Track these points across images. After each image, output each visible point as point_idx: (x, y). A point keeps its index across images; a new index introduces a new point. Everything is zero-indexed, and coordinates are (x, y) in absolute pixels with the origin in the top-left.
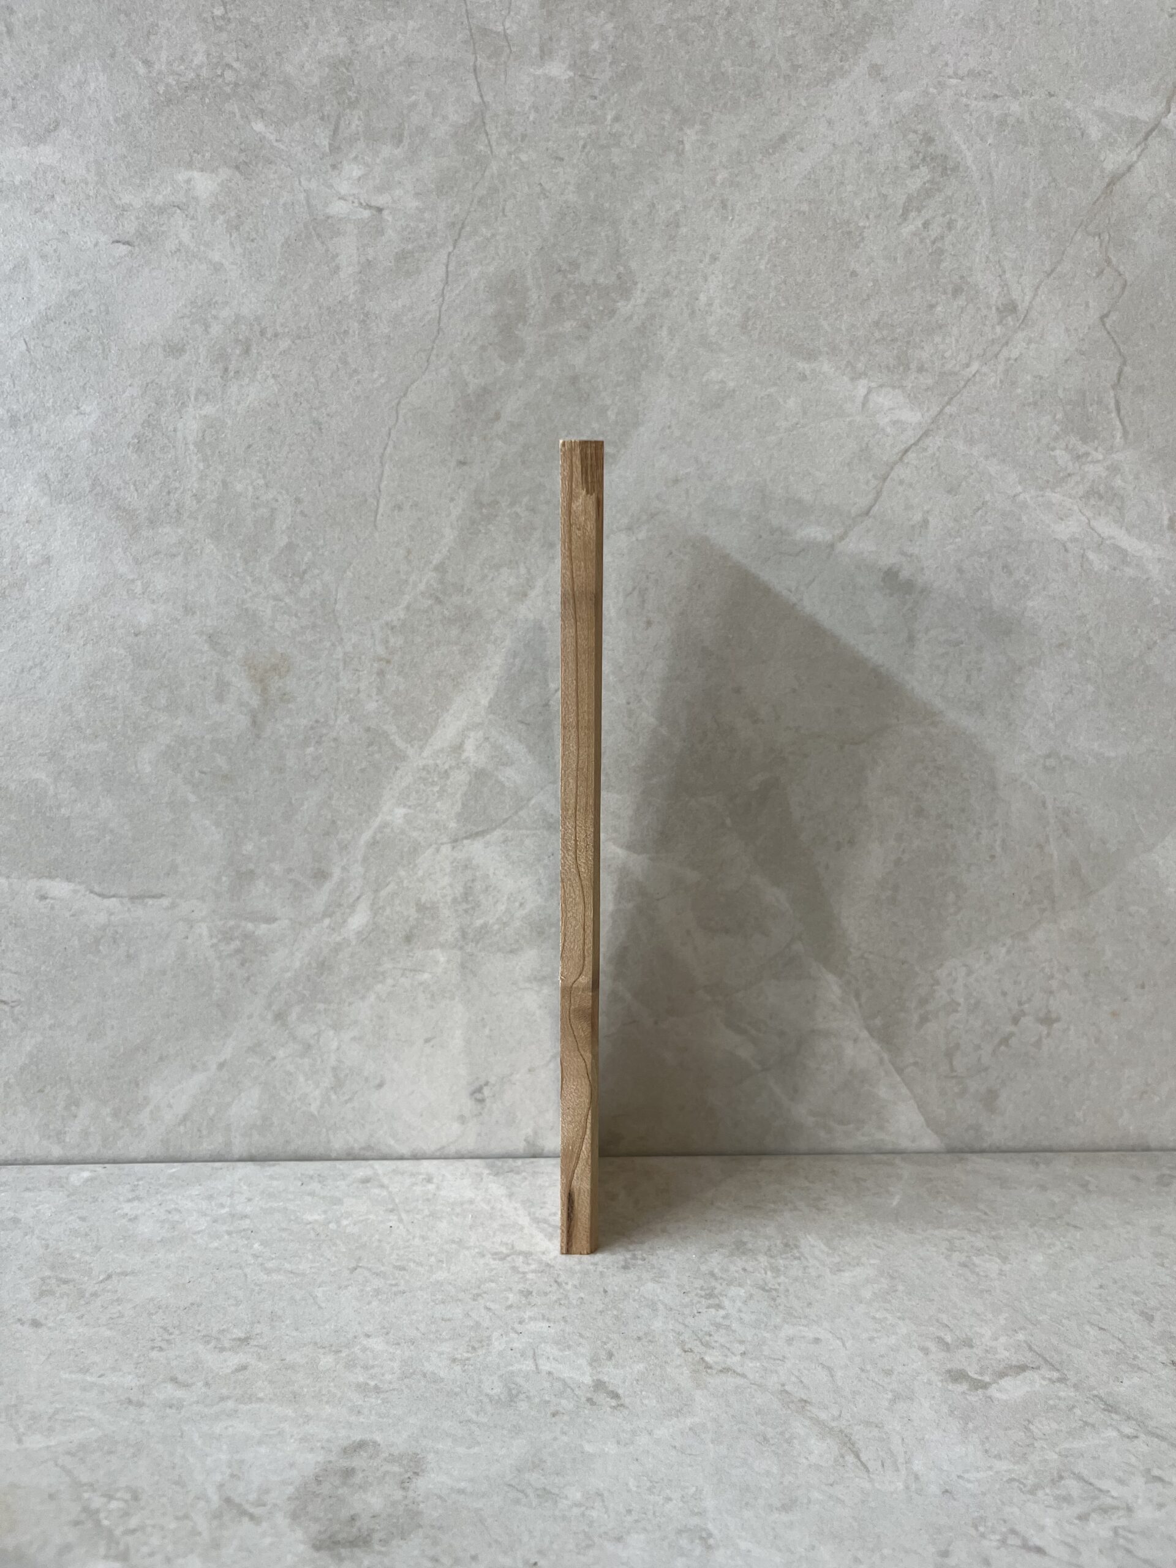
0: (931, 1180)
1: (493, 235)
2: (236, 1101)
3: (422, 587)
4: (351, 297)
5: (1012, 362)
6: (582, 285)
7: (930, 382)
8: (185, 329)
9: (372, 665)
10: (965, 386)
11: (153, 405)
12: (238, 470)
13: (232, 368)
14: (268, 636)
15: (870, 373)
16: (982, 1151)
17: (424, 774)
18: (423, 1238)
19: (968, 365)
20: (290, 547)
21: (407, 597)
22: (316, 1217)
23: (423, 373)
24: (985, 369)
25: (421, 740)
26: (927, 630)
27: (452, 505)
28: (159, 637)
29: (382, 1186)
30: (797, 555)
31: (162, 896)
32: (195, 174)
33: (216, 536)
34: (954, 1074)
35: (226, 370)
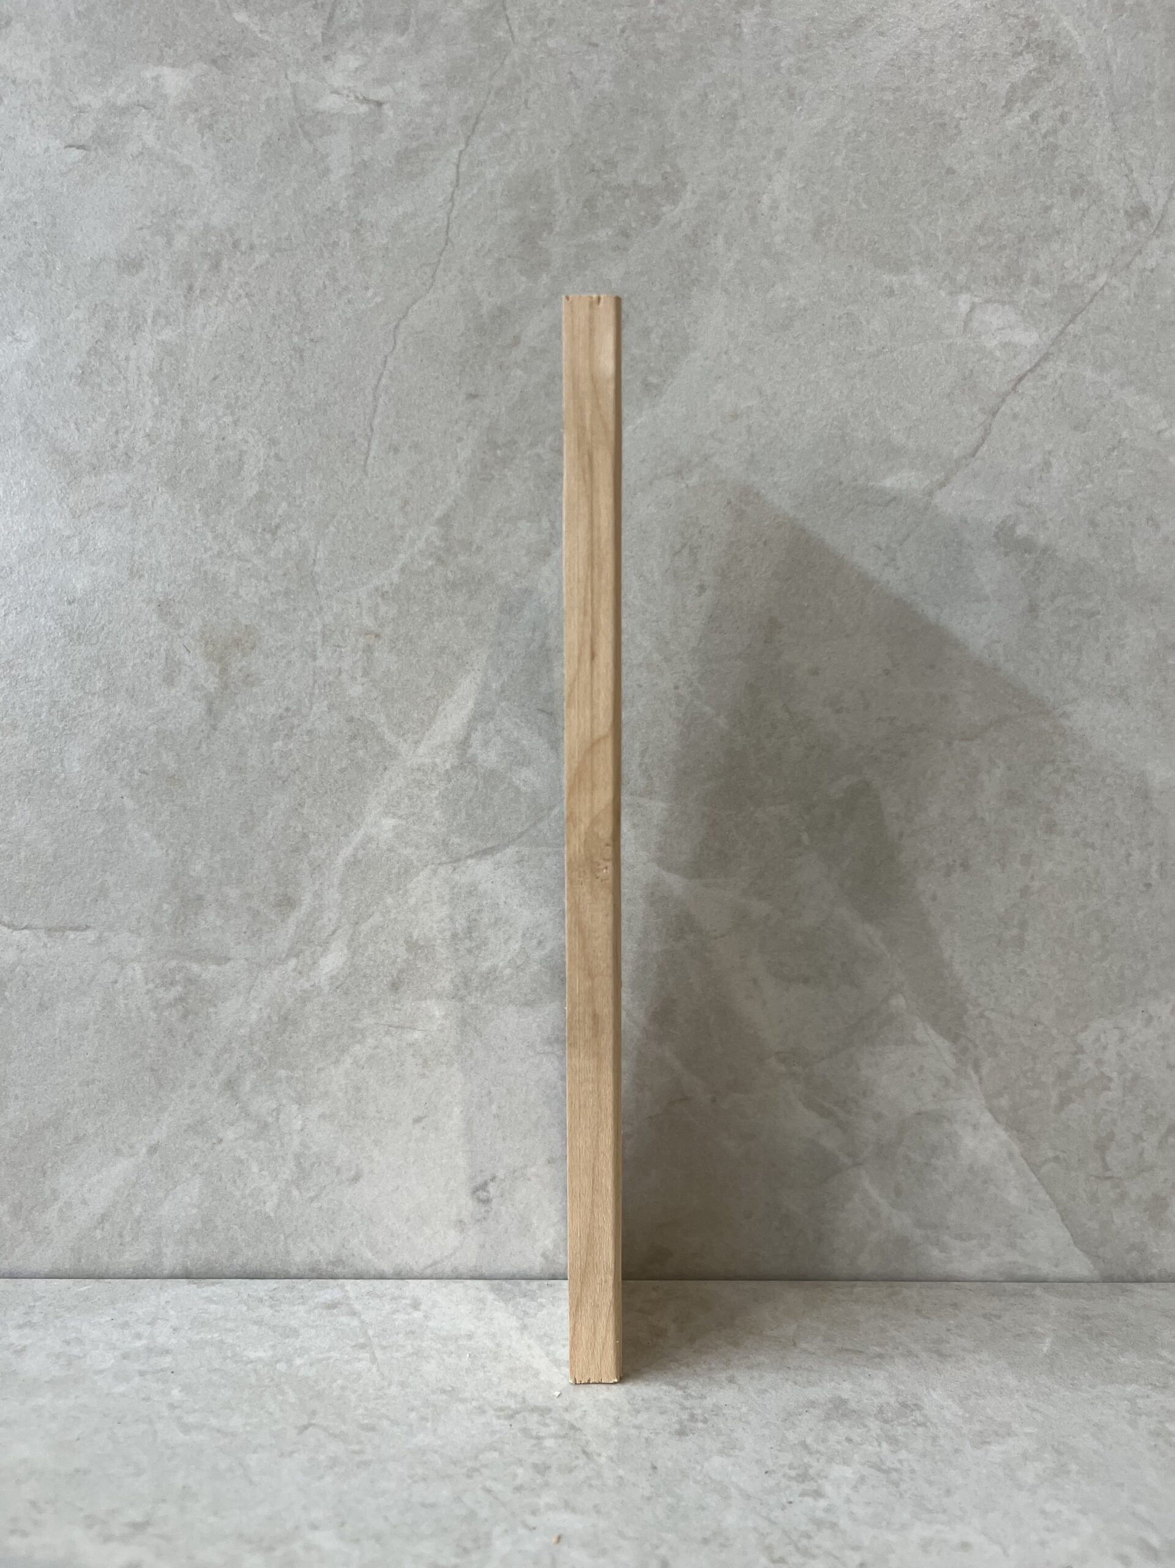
0: (1088, 1318)
1: (513, 131)
2: (170, 1197)
3: (421, 544)
4: (343, 203)
5: (1148, 273)
6: (620, 187)
7: (1048, 296)
8: (144, 242)
9: (357, 641)
10: (1091, 301)
11: (102, 329)
12: (201, 406)
13: (197, 286)
14: (231, 603)
15: (973, 286)
16: (1149, 1280)
17: (419, 776)
18: (403, 1385)
19: (1094, 277)
20: (261, 497)
21: (401, 556)
22: (261, 1354)
23: (427, 291)
24: (1115, 281)
25: (417, 732)
26: (1053, 597)
27: (459, 445)
28: (97, 605)
29: (353, 1313)
30: (887, 505)
31: (87, 927)
32: (166, 71)
33: (172, 484)
34: (1108, 1174)
35: (191, 288)
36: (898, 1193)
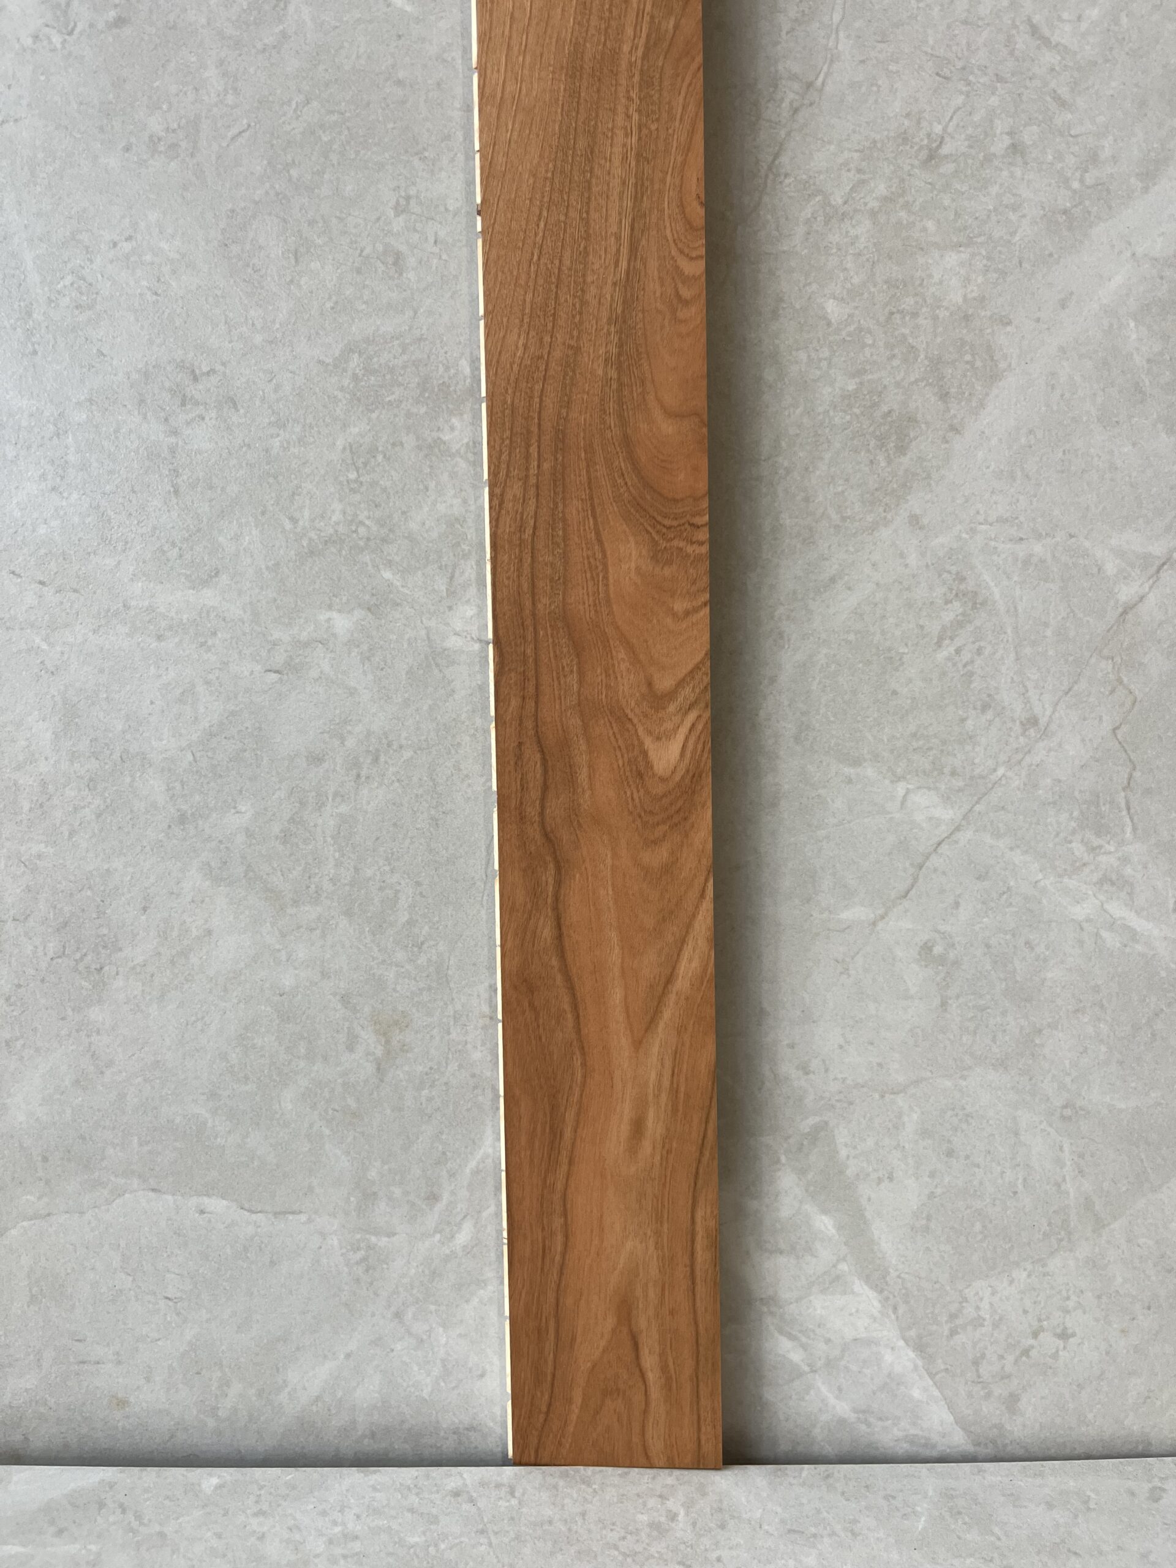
2: (361, 1386)
5: (1033, 767)
7: (961, 784)
8: (325, 742)
10: (992, 788)
11: (297, 805)
12: (367, 859)
13: (363, 773)
14: (391, 996)
15: (908, 777)
19: (995, 770)
20: (411, 923)
24: (1010, 774)
26: (958, 997)
28: (300, 997)
30: (844, 931)
31: (301, 1212)
32: (334, 615)
33: (348, 913)
34: (981, 1380)
35: (358, 776)
36: (840, 1389)
